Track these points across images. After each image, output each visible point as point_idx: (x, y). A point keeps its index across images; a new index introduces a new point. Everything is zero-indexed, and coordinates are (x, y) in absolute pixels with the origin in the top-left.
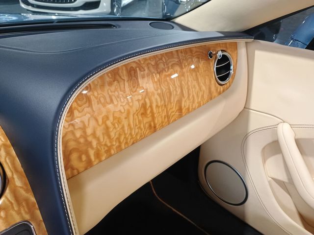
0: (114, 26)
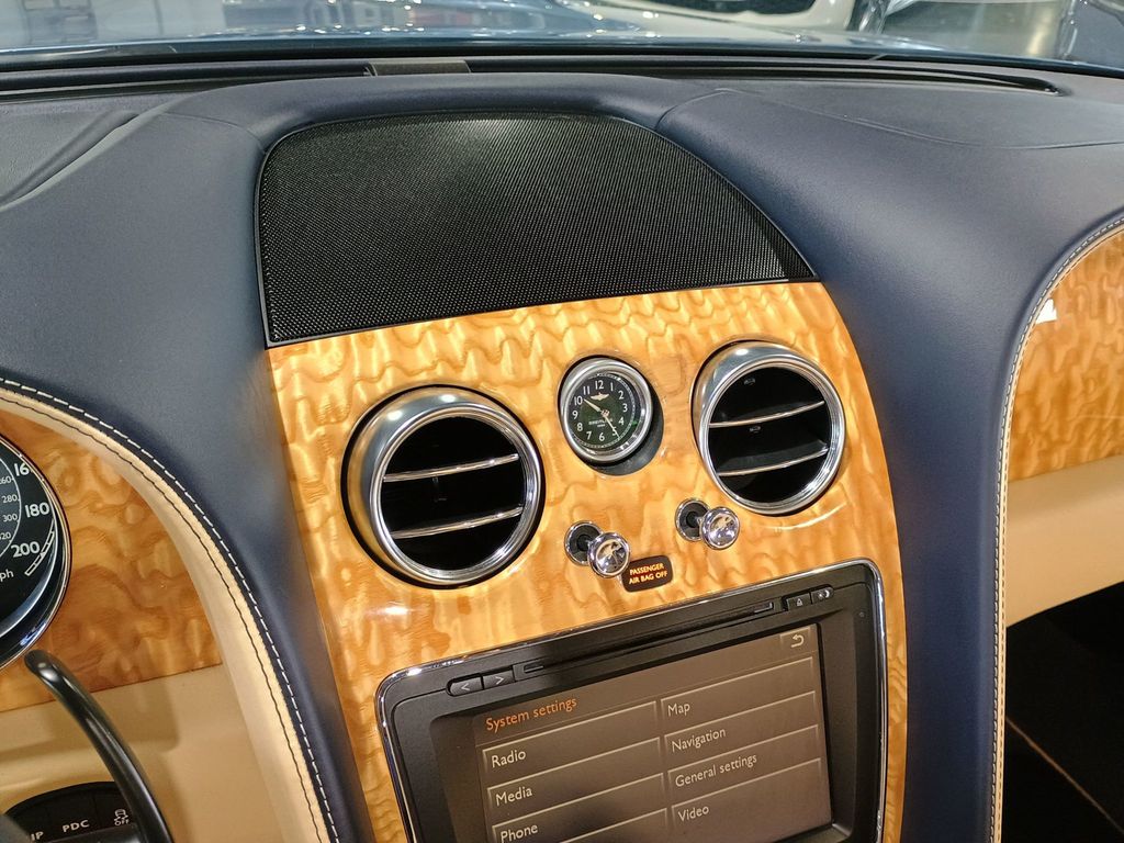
0: (1052, 88)
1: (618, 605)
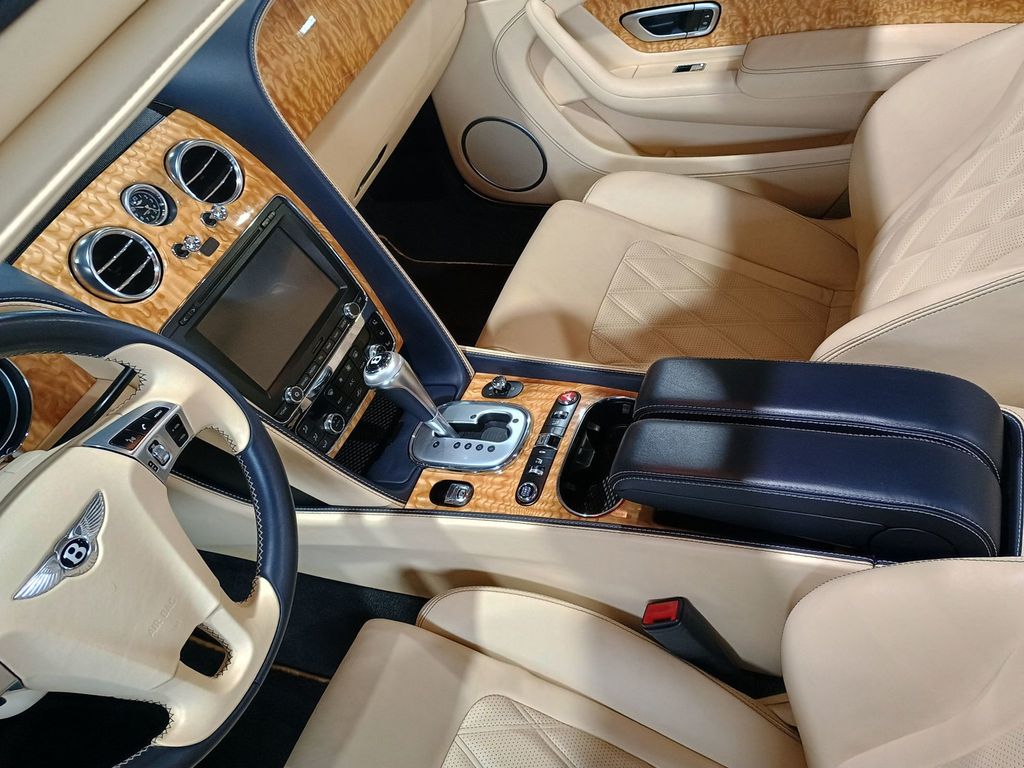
1: (209, 263)
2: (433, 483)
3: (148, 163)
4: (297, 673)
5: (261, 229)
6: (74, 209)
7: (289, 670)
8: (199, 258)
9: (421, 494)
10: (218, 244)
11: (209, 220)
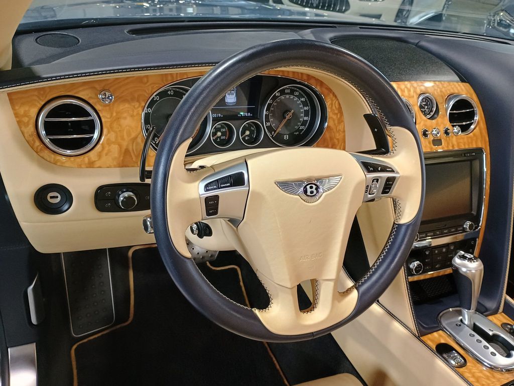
1: (431, 148)
2: (443, 341)
3: (441, 91)
4: (278, 367)
5: (463, 155)
6: (399, 85)
7: (276, 362)
8: (429, 143)
9: (432, 341)
10: (442, 145)
11: (446, 132)
